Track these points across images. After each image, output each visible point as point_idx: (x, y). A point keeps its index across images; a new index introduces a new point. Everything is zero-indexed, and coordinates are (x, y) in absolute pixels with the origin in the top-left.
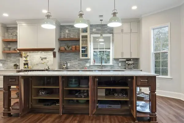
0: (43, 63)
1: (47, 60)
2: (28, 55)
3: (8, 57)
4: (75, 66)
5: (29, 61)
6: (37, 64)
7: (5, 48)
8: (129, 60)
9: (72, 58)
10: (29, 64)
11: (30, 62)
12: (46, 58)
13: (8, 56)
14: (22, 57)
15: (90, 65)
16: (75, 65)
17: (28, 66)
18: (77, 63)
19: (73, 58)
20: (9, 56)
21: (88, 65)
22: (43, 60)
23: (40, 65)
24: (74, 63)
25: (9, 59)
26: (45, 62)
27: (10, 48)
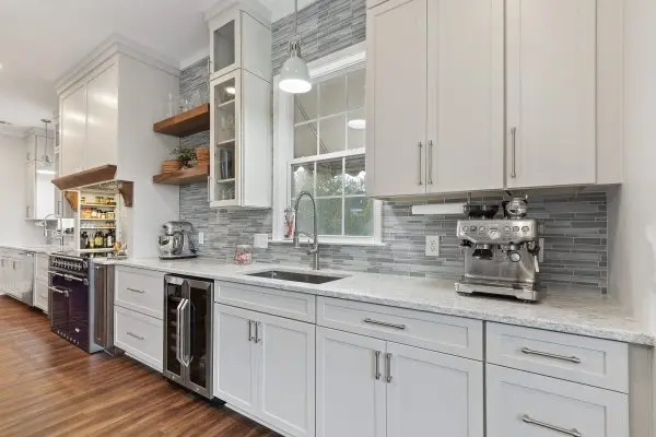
5: (117, 223)
8: (488, 206)
14: (76, 210)
15: (270, 244)
16: (218, 240)
17: (114, 241)
21: (261, 241)
24: (217, 232)
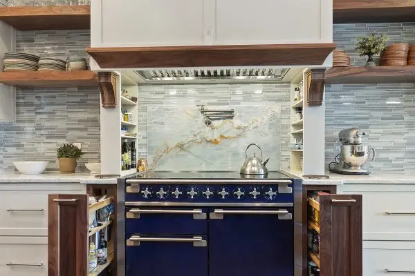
0: (216, 142)
1: (236, 122)
2: (134, 99)
3: (22, 109)
4: (391, 156)
5: (136, 131)
6: (181, 146)
7: (8, 56)
9: (375, 114)
10: (137, 147)
11: (144, 133)
12: (229, 115)
13: (26, 104)
14: (111, 105)
16: (387, 150)
17: (133, 159)
18: (401, 140)
19: (380, 114)
20: (32, 104)
22: (215, 123)
23: (196, 149)
24: (386, 141)
25: (31, 121)
26: (222, 137)
27: (36, 59)
